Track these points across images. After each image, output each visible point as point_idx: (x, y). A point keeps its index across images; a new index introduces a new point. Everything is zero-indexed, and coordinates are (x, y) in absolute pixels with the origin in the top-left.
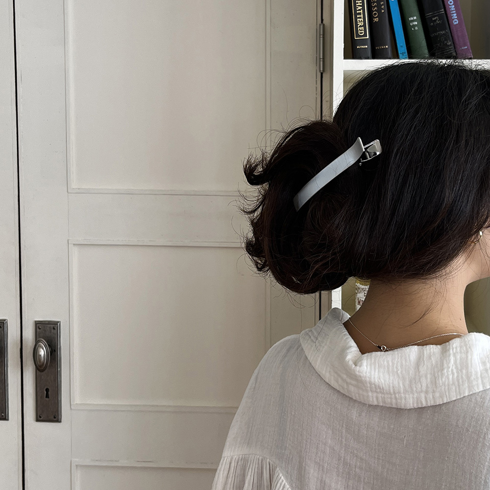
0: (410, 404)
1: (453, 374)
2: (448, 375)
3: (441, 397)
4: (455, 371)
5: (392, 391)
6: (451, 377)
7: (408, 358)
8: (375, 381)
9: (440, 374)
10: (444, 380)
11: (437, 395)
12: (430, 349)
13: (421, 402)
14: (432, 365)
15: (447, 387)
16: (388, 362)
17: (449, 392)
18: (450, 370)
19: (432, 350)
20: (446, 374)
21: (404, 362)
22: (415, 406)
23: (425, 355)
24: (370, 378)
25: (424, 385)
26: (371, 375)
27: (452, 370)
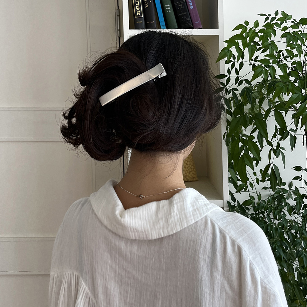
0: (154, 237)
1: (177, 215)
2: (174, 216)
3: (172, 230)
4: (178, 213)
5: (143, 231)
6: (176, 218)
7: (151, 209)
8: (133, 226)
9: (170, 216)
10: (172, 220)
11: (169, 229)
12: (163, 202)
13: (161, 235)
14: (165, 212)
15: (174, 224)
16: (140, 213)
17: (176, 227)
18: (175, 213)
19: (164, 203)
20: (173, 216)
21: (149, 212)
22: (158, 237)
23: (160, 206)
24: (130, 224)
25: (162, 224)
26: (130, 223)
27: (176, 213)
